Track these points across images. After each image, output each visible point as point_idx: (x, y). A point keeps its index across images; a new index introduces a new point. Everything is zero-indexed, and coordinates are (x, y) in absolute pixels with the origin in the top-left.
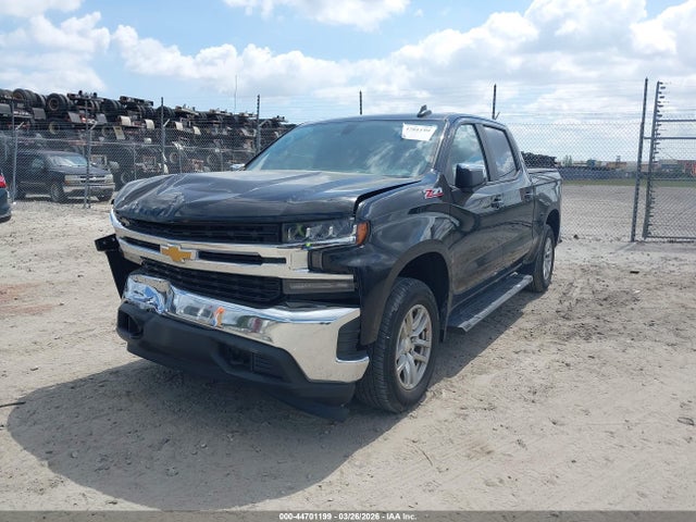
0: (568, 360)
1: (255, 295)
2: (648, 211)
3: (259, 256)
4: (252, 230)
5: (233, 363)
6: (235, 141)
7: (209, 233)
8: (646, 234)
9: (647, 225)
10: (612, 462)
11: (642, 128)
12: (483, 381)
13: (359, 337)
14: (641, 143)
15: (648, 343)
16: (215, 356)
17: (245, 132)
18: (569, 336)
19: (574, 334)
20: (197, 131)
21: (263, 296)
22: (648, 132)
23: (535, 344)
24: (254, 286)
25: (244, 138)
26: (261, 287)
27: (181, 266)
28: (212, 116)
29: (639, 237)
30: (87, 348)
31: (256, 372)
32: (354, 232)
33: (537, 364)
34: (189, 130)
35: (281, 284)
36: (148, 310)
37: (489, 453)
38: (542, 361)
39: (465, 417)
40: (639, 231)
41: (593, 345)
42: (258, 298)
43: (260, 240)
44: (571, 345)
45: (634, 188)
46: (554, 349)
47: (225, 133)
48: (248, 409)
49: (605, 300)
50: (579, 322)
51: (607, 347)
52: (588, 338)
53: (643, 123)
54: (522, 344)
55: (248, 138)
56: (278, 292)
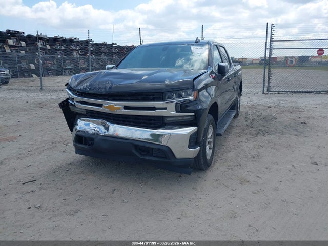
0: (260, 144)
1: (151, 124)
2: (269, 81)
3: (154, 107)
4: (150, 96)
5: (142, 153)
6: (68, 52)
7: (129, 98)
8: (268, 90)
9: (269, 87)
10: (294, 180)
11: (266, 44)
12: (231, 154)
13: (197, 139)
14: (266, 51)
15: (287, 135)
16: (134, 151)
17: (73, 47)
18: (257, 135)
19: (258, 133)
20: (48, 47)
21: (154, 124)
22: (268, 47)
23: (244, 139)
24: (151, 120)
25: (73, 50)
26: (154, 120)
27: (114, 113)
28: (55, 40)
29: (266, 92)
30: (48, 155)
31: (154, 157)
32: (193, 95)
33: (249, 146)
34: (44, 47)
35: (163, 118)
36: (95, 134)
37: (248, 182)
38: (251, 145)
39: (232, 169)
40: (266, 89)
41: (267, 138)
42: (152, 125)
43: (154, 100)
44: (259, 138)
45: (263, 70)
46: (253, 140)
47: (63, 48)
48: (141, 174)
49: (264, 119)
50: (258, 129)
51: (273, 137)
52: (264, 135)
53: (266, 42)
54: (239, 139)
55: (75, 50)
56: (162, 122)
